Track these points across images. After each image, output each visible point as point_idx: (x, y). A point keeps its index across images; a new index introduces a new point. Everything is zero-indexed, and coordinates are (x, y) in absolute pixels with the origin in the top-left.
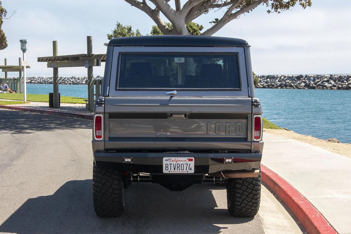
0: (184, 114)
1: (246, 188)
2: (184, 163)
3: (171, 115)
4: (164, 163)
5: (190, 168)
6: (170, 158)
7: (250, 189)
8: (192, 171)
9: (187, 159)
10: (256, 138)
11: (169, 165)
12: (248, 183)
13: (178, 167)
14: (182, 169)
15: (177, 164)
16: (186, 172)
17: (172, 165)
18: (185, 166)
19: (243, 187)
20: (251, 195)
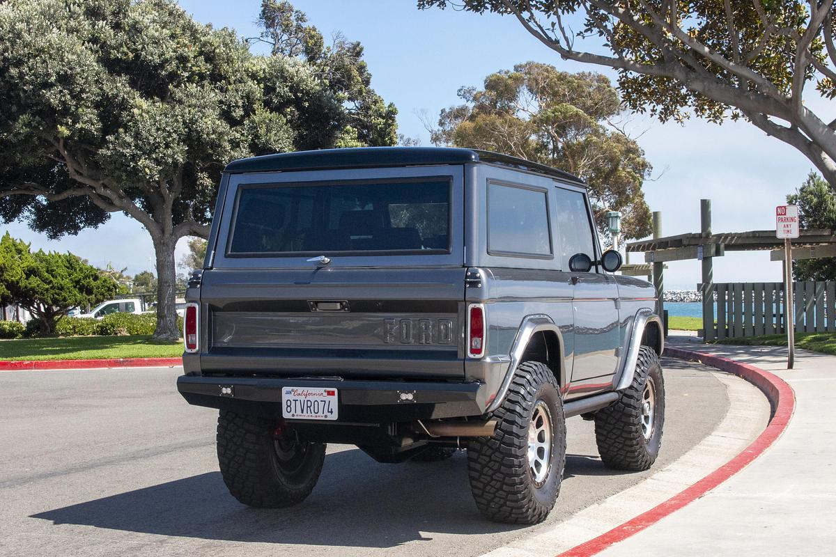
0: (338, 302)
1: (487, 459)
2: (319, 398)
3: (316, 303)
4: (285, 397)
5: (330, 410)
6: (295, 388)
7: (495, 461)
8: (334, 416)
9: (325, 391)
10: (474, 351)
11: (293, 403)
12: (492, 449)
13: (308, 407)
14: (316, 411)
15: (307, 401)
16: (323, 418)
17: (298, 403)
18: (321, 404)
19: (481, 457)
20: (499, 476)
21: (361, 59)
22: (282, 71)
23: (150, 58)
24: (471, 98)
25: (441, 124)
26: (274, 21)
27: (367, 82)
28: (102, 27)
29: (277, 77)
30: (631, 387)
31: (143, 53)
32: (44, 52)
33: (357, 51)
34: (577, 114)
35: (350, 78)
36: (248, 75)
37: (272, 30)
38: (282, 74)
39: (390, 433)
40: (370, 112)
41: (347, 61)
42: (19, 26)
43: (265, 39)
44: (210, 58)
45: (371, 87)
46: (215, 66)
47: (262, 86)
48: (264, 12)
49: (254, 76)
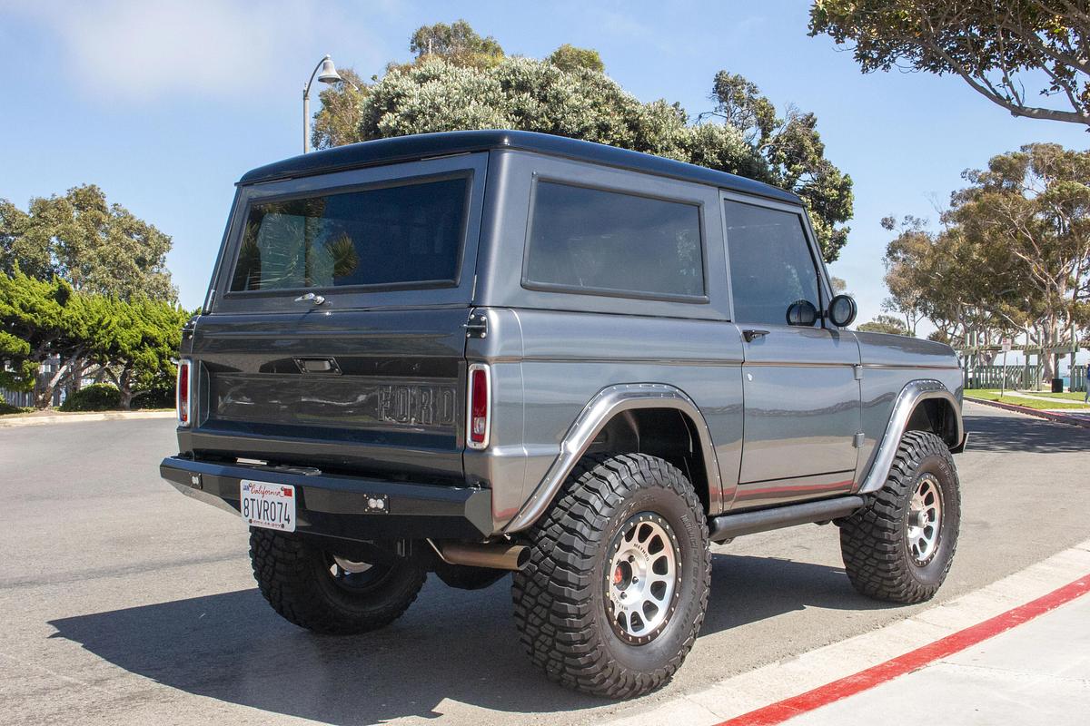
0: (325, 360)
1: (533, 602)
3: (304, 362)
4: (243, 494)
5: (287, 517)
6: (253, 482)
8: (292, 527)
9: (282, 489)
11: (251, 503)
13: (265, 510)
14: (273, 517)
15: (265, 501)
16: (280, 529)
18: (278, 508)
20: (547, 628)
21: (814, 130)
22: (711, 137)
23: (569, 127)
24: (977, 180)
25: (953, 204)
26: (727, 95)
27: (820, 153)
28: (526, 99)
29: (706, 144)
30: (886, 489)
31: (562, 122)
32: (462, 124)
33: (810, 122)
34: (1084, 191)
35: (802, 148)
36: (675, 143)
37: (725, 104)
38: (711, 141)
39: (399, 553)
40: (826, 184)
41: (799, 131)
42: (438, 100)
43: (719, 113)
44: (633, 126)
45: (825, 156)
46: (640, 135)
47: (690, 154)
48: (717, 87)
49: (681, 145)
